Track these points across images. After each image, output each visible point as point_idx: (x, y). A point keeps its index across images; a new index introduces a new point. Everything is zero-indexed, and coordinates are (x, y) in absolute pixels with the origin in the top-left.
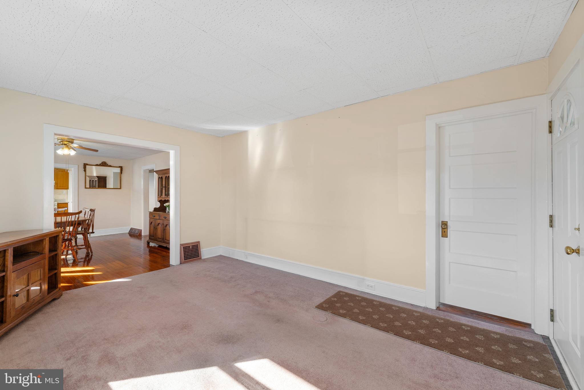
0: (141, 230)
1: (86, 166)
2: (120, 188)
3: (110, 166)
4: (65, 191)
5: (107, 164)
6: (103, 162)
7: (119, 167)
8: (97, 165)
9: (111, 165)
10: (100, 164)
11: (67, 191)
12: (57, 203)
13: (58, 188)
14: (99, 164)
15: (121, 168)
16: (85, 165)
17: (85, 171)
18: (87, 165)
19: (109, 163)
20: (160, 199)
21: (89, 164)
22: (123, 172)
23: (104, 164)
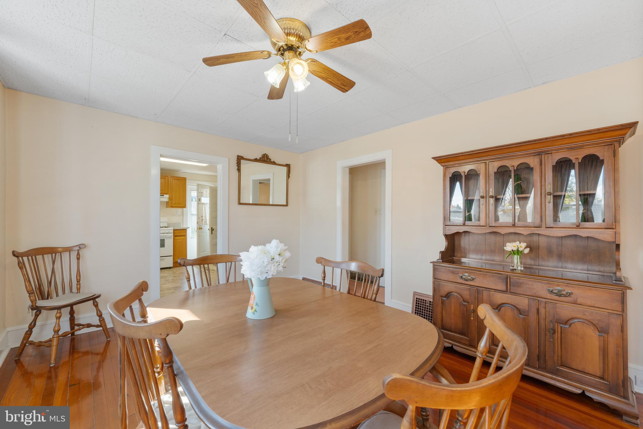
0: (336, 286)
1: (240, 161)
2: (287, 205)
3: (274, 163)
4: (180, 210)
5: (270, 160)
7: (286, 165)
8: (256, 160)
9: (275, 160)
10: (260, 158)
11: (183, 210)
12: (172, 228)
13: (173, 205)
14: (258, 158)
15: (288, 166)
16: (240, 159)
17: (239, 170)
18: (242, 158)
19: (273, 158)
21: (245, 157)
22: (290, 175)
23: (265, 159)
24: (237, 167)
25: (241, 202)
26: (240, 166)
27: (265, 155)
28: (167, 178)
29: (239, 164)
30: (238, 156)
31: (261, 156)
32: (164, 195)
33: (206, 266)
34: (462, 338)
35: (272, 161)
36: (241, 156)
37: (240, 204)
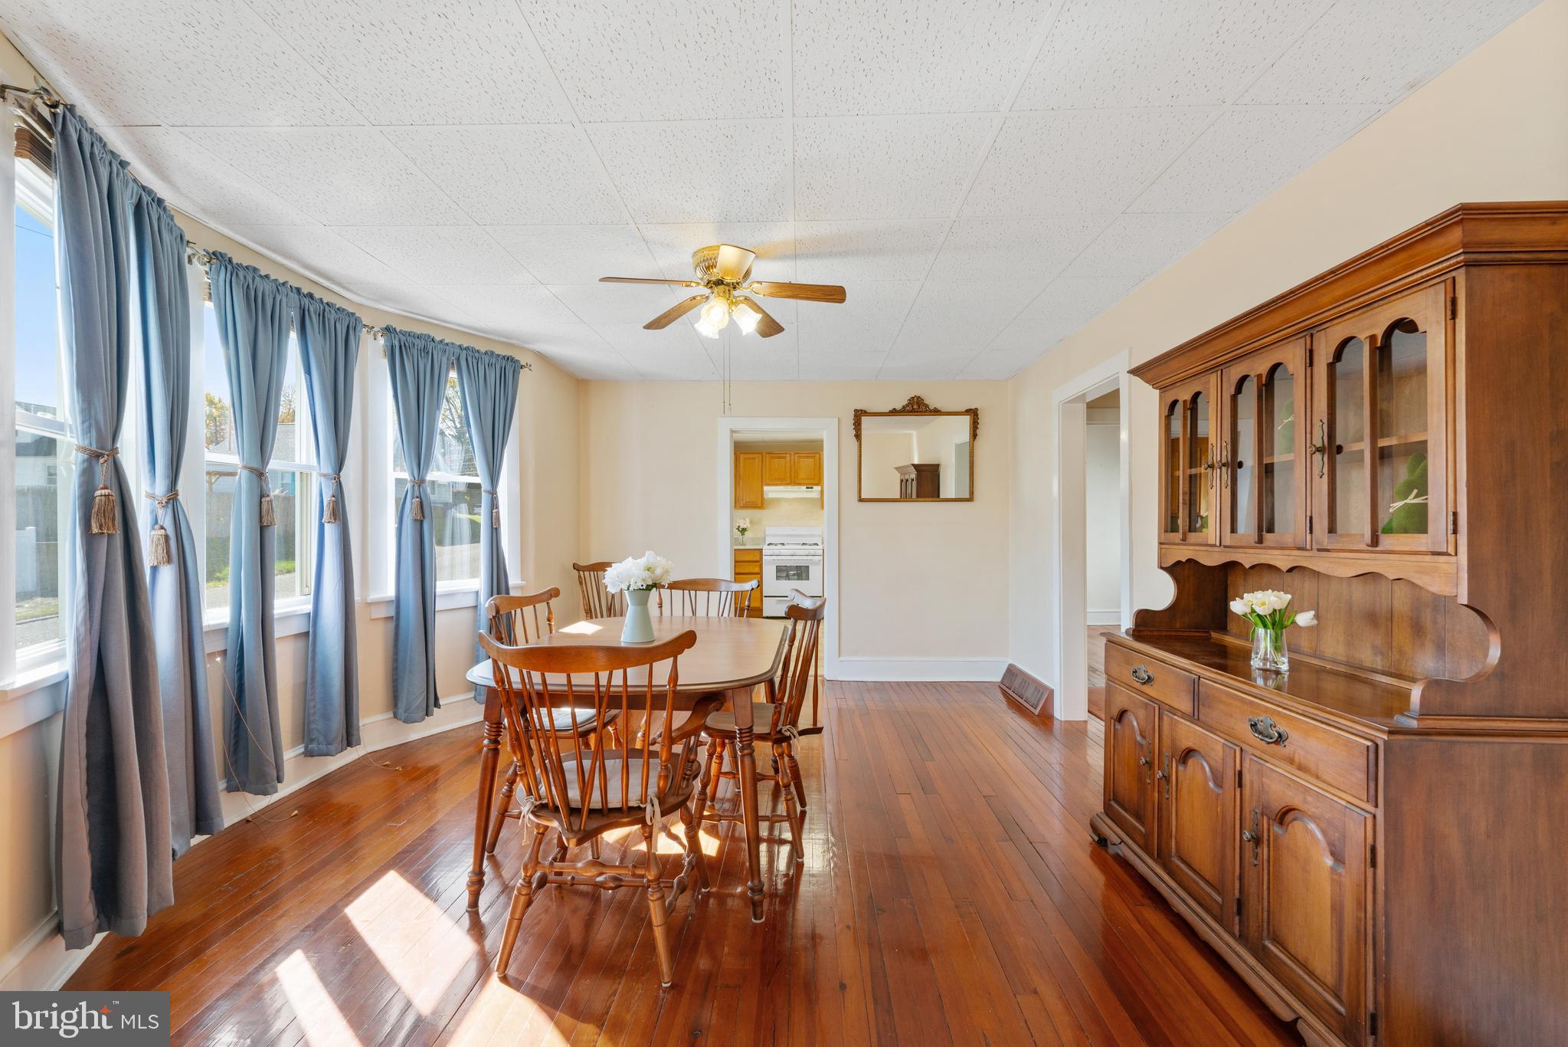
1: (860, 418)
2: (971, 499)
3: (937, 412)
5: (927, 406)
6: (913, 398)
7: (968, 412)
8: (894, 412)
9: (939, 406)
10: (904, 407)
14: (899, 407)
15: (973, 413)
16: (859, 415)
17: (858, 436)
18: (864, 413)
19: (932, 402)
20: (1183, 554)
21: (870, 409)
22: (978, 432)
23: (917, 407)
24: (854, 432)
25: (862, 497)
26: (860, 429)
27: (915, 398)
28: (817, 455)
29: (857, 425)
30: (856, 411)
31: (905, 402)
32: (814, 487)
33: (693, 593)
34: (1135, 828)
35: (932, 408)
36: (861, 410)
37: (861, 500)
